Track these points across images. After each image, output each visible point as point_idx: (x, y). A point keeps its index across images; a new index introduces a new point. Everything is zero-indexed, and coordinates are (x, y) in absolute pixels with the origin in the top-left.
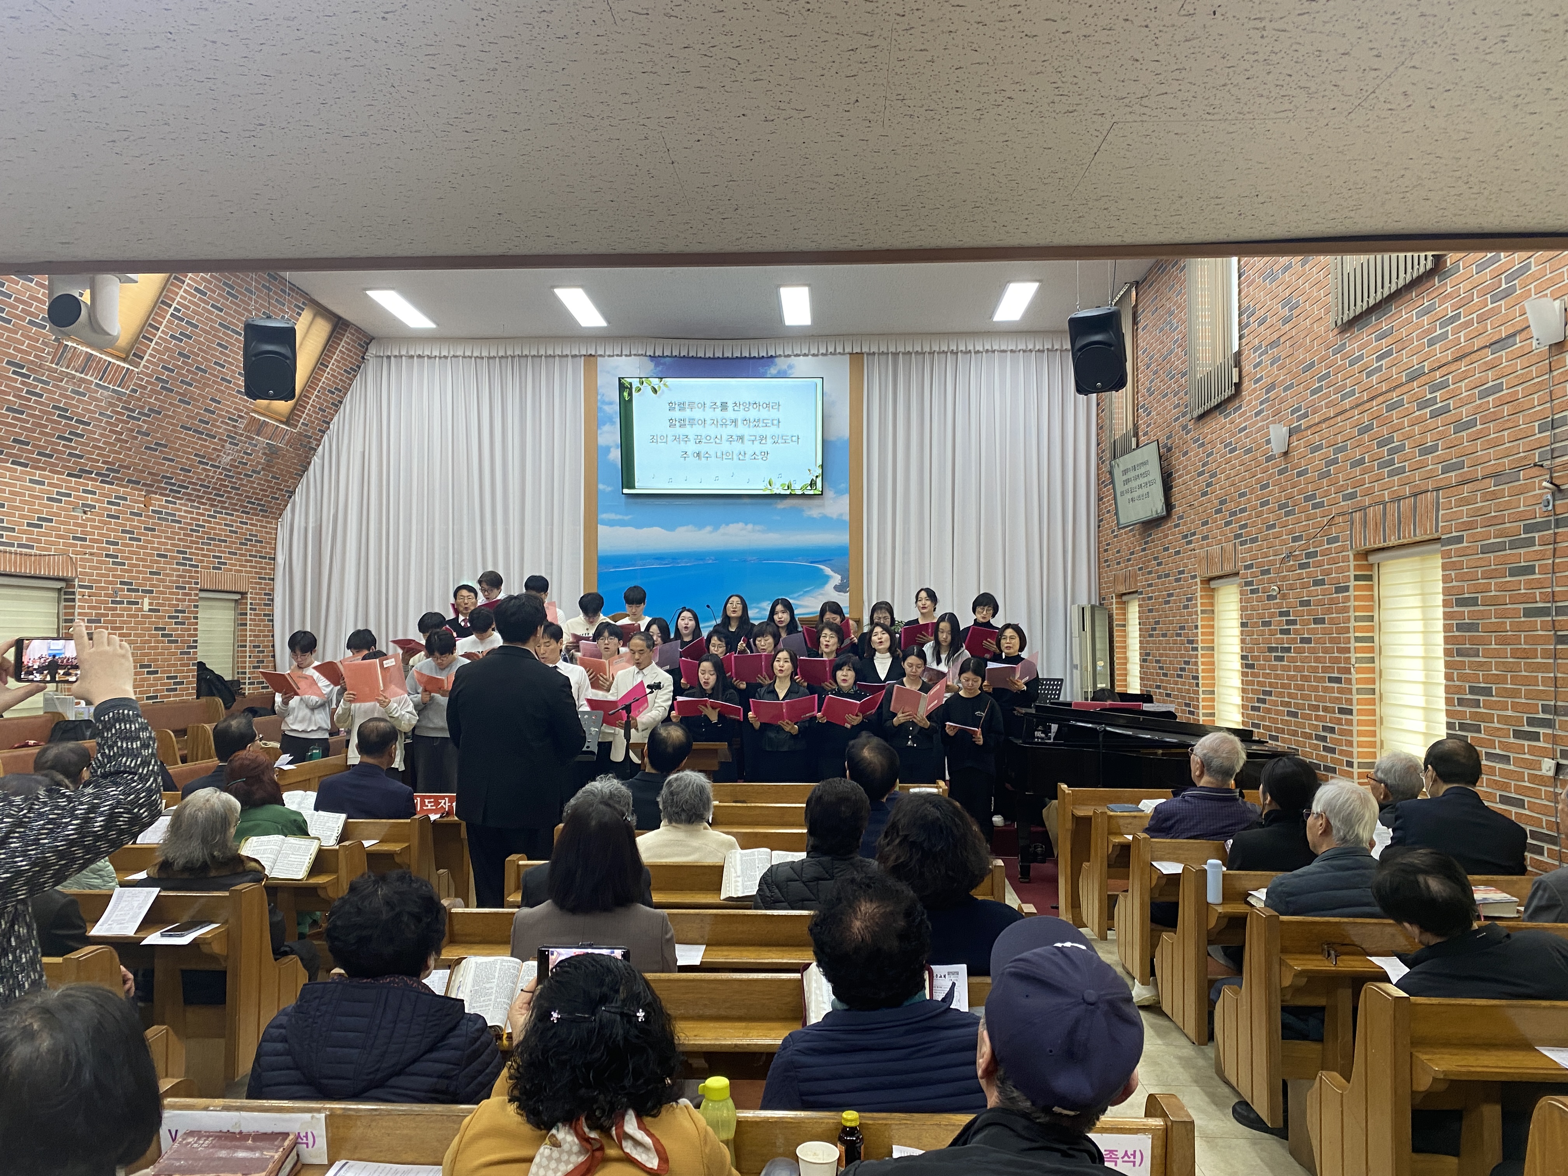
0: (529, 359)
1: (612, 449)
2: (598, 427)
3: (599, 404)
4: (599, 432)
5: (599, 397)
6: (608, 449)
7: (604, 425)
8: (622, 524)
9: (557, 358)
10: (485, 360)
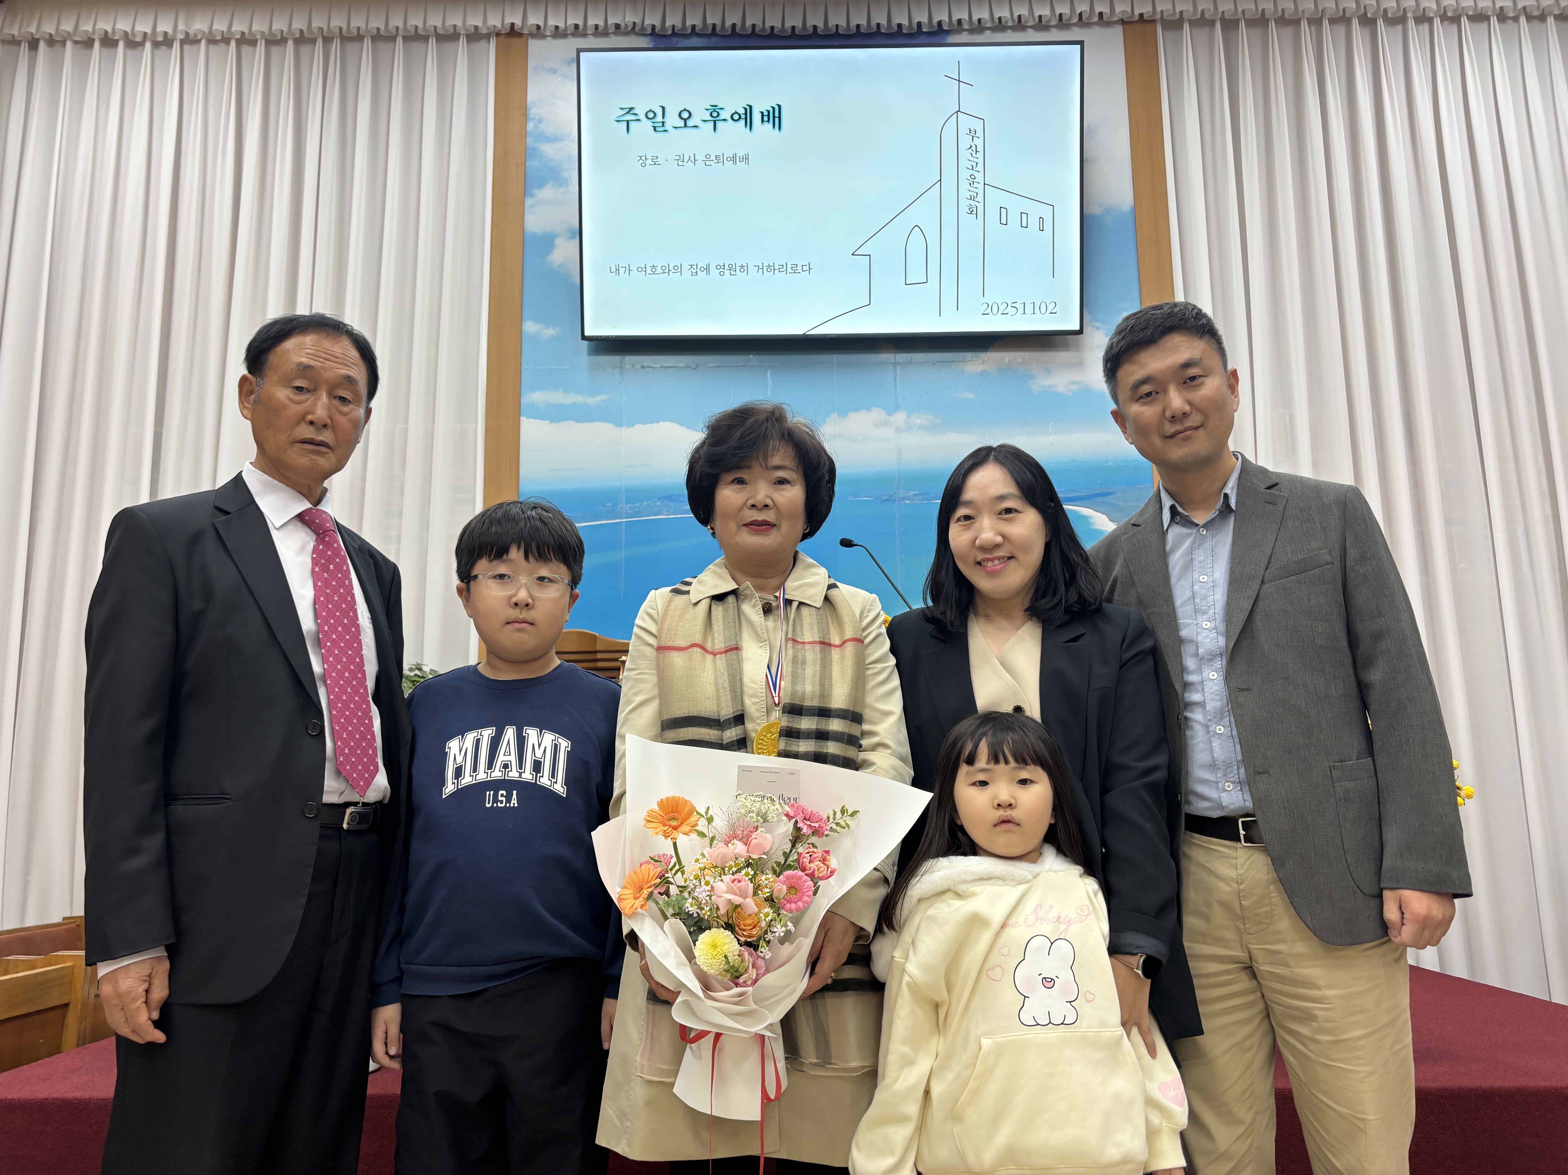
0: (367, 42)
1: (558, 241)
2: (525, 192)
3: (529, 141)
4: (529, 201)
5: (530, 126)
6: (548, 241)
7: (541, 186)
8: (584, 415)
9: (432, 42)
10: (261, 46)
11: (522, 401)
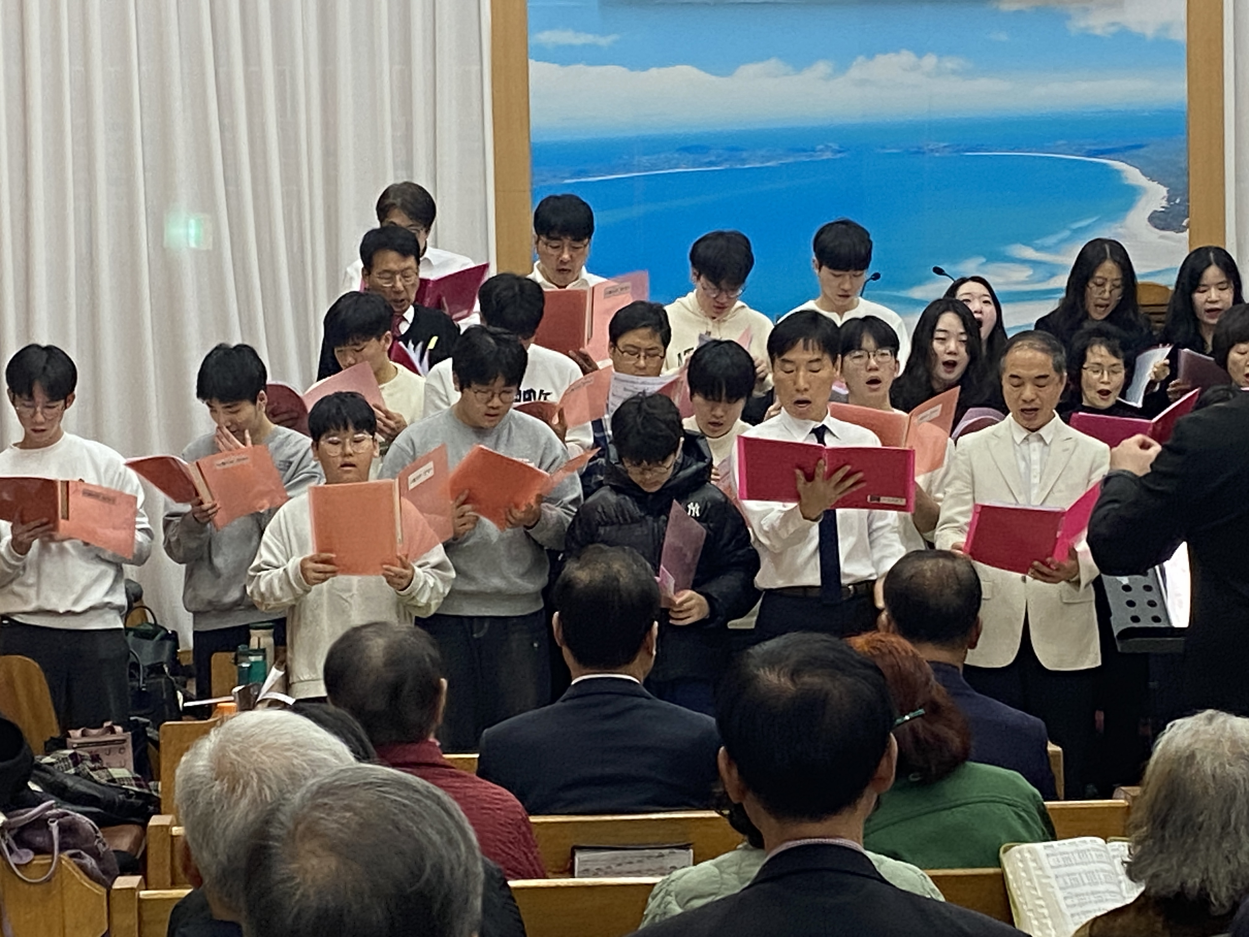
11: (529, 42)
